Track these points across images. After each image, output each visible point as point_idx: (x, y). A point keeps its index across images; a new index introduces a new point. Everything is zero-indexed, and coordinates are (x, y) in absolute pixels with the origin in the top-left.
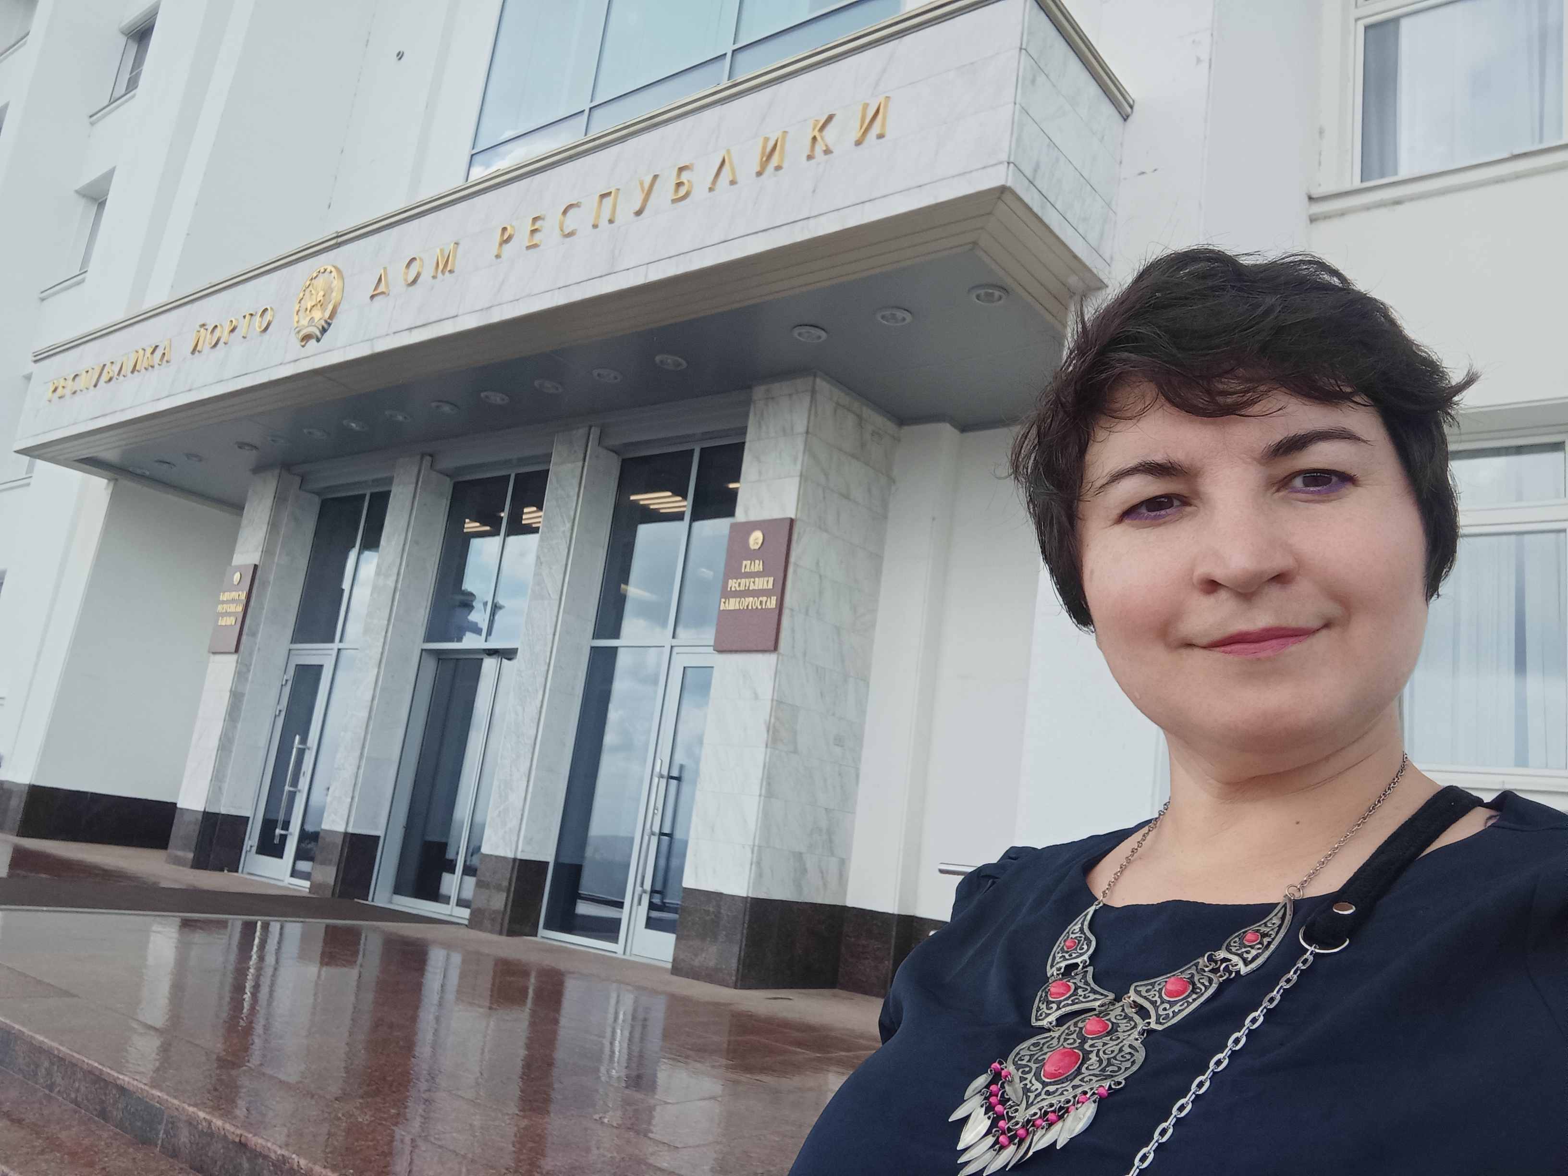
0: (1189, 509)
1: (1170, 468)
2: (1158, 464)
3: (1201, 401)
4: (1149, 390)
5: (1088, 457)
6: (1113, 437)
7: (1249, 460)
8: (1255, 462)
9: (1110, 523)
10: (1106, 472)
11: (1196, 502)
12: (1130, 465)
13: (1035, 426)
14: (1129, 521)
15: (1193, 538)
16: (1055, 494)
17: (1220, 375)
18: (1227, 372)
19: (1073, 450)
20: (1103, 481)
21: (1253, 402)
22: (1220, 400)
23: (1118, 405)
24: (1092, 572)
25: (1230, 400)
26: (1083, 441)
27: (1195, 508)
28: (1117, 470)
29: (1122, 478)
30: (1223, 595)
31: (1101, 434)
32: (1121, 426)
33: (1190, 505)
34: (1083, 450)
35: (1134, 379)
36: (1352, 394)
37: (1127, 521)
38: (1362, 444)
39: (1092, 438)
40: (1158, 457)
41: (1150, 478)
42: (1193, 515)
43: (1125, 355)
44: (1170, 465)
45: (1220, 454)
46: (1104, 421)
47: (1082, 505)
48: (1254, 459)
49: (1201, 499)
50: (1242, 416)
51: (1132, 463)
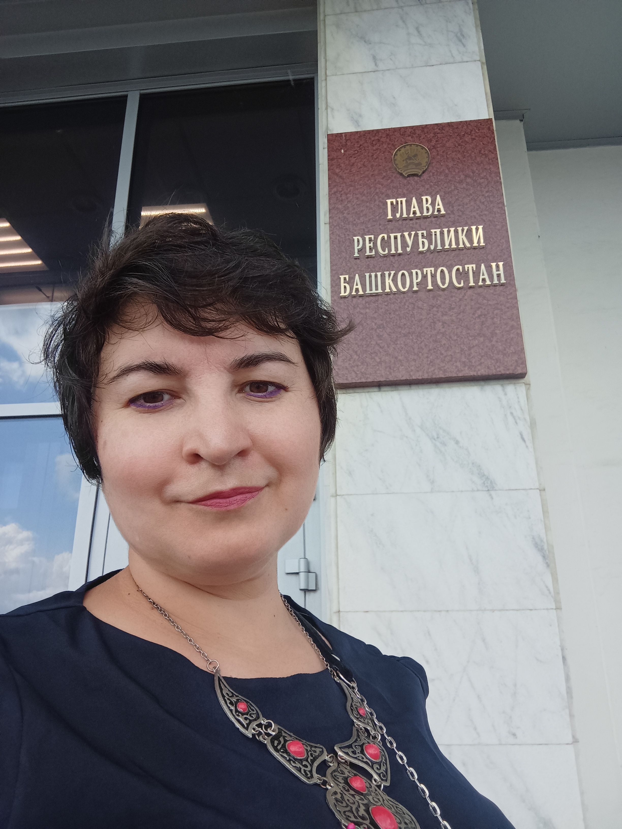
0: (178, 401)
1: (166, 368)
2: (157, 365)
3: (190, 324)
4: (153, 310)
5: (103, 355)
6: (123, 341)
7: (222, 369)
8: (226, 371)
9: (120, 406)
10: (116, 368)
11: (183, 396)
12: (136, 363)
13: (62, 326)
14: (135, 407)
15: (182, 422)
16: (77, 380)
17: (205, 306)
18: (210, 305)
19: (92, 348)
20: (114, 374)
21: (226, 328)
22: (204, 324)
23: (128, 318)
24: (105, 443)
25: (209, 325)
26: (100, 342)
27: (183, 401)
28: (126, 366)
29: (130, 372)
30: (203, 465)
31: (114, 339)
32: (130, 334)
33: (179, 398)
34: (99, 348)
35: (141, 300)
36: (286, 330)
37: (133, 407)
38: (292, 365)
39: (107, 340)
40: (158, 360)
41: (151, 374)
42: (181, 405)
43: (135, 280)
44: (166, 366)
45: (202, 363)
46: (116, 329)
47: (98, 391)
48: (225, 368)
49: (188, 393)
50: (218, 337)
51: (138, 362)
